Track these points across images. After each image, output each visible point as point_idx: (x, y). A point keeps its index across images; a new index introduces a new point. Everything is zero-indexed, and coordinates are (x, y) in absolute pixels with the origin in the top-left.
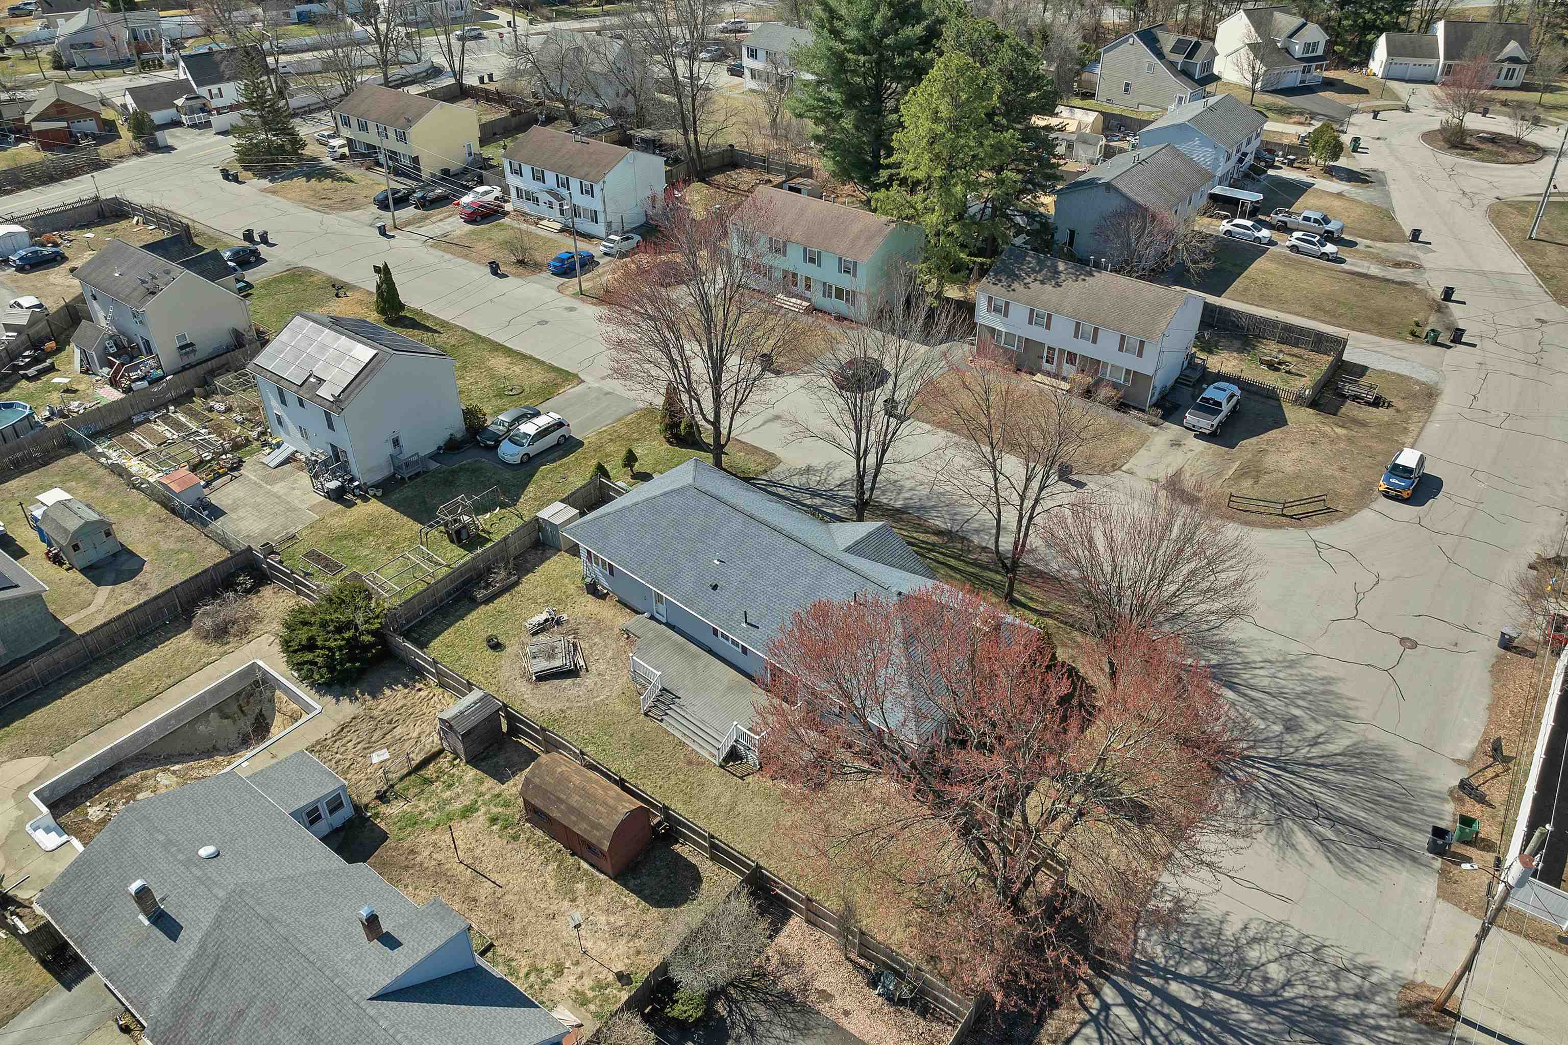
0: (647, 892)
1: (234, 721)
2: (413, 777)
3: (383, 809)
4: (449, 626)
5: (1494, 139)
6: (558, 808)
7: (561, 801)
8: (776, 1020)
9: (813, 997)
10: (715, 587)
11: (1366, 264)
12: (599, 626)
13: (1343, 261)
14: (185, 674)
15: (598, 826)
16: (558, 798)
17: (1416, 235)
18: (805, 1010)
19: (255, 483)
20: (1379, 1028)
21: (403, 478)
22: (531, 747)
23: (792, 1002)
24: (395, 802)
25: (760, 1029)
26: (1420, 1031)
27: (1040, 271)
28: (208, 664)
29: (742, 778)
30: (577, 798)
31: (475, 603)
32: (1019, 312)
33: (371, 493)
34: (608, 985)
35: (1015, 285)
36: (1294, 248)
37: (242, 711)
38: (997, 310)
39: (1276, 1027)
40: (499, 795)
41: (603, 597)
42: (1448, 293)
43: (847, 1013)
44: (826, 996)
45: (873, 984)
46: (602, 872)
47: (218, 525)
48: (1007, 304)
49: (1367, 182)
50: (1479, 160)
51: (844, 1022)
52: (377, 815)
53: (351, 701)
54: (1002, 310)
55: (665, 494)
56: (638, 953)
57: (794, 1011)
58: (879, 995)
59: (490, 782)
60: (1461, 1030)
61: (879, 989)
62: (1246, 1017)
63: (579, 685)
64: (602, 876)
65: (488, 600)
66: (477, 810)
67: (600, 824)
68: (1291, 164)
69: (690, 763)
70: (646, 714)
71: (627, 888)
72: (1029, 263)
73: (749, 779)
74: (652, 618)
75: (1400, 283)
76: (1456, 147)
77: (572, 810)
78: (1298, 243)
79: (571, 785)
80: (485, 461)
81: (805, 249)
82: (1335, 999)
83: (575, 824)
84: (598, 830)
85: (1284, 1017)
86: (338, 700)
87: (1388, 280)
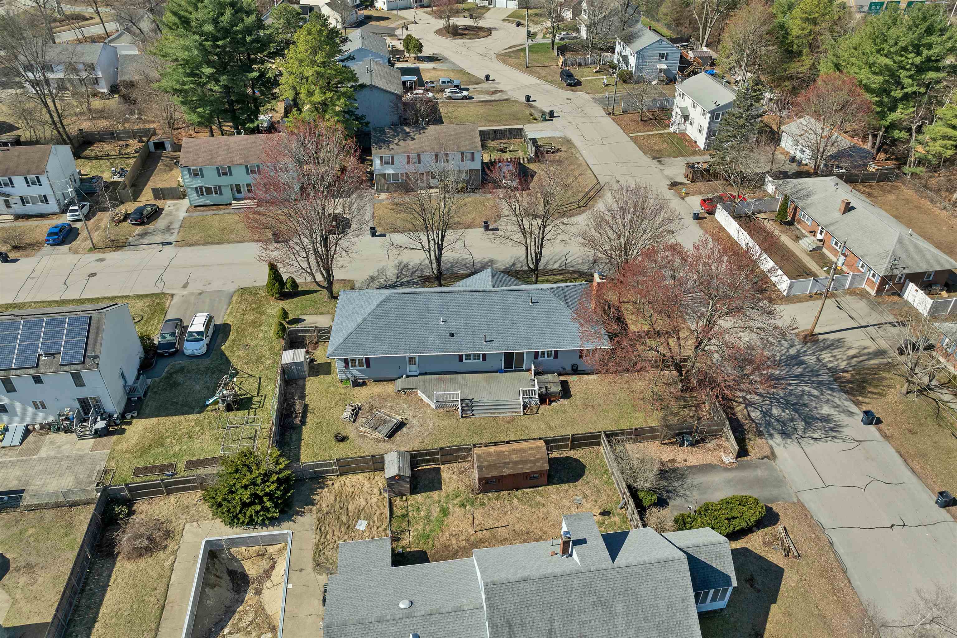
0: (566, 479)
1: (220, 586)
2: (394, 520)
3: (403, 543)
4: (299, 447)
5: (467, 28)
6: (508, 468)
7: (508, 463)
8: (670, 481)
9: (670, 465)
10: (452, 335)
11: (482, 96)
12: (382, 398)
13: (473, 98)
14: (165, 580)
15: (537, 460)
16: (505, 463)
17: (487, 78)
18: (674, 471)
19: (18, 461)
20: (805, 351)
21: (139, 398)
22: (429, 467)
23: (666, 472)
24: (403, 536)
25: (671, 488)
26: (814, 345)
27: (398, 135)
28: (173, 564)
29: (537, 413)
30: (515, 456)
31: (298, 429)
32: (400, 160)
33: (129, 417)
34: (604, 521)
35: (391, 146)
36: (450, 98)
37: (218, 577)
38: (387, 163)
39: (787, 370)
40: (448, 495)
41: (364, 384)
42: (528, 98)
43: (686, 461)
44: (673, 461)
45: (682, 445)
46: (538, 487)
47: (27, 500)
48: (392, 157)
49: (439, 60)
50: (470, 39)
51: (688, 464)
52: (403, 548)
53: (301, 516)
54: (391, 161)
55: (378, 306)
56: (596, 501)
57: (671, 474)
58: (687, 446)
59: (435, 495)
60: (821, 337)
61: (686, 443)
62: (778, 372)
63: (412, 427)
64: (540, 488)
65: (303, 422)
66: (448, 508)
67: (538, 459)
68: (398, 60)
69: (509, 423)
70: (462, 417)
71: (555, 484)
72: (389, 133)
73: (540, 412)
74: (408, 376)
75: (504, 100)
76: (456, 35)
77: (516, 463)
78: (450, 94)
79: (505, 453)
80: (178, 362)
81: (247, 167)
82: (788, 351)
83: (522, 469)
84: (538, 462)
85: (785, 365)
86: (293, 521)
87: (498, 101)
